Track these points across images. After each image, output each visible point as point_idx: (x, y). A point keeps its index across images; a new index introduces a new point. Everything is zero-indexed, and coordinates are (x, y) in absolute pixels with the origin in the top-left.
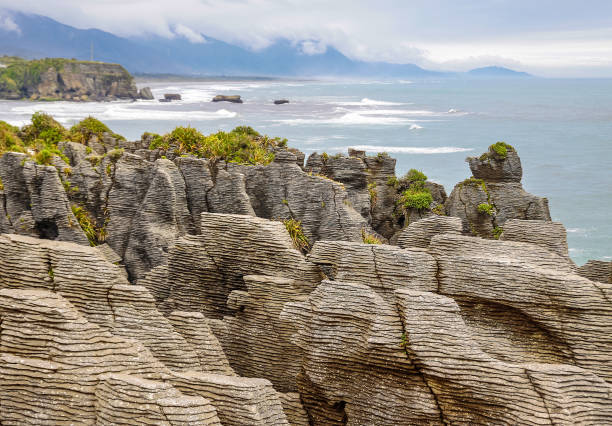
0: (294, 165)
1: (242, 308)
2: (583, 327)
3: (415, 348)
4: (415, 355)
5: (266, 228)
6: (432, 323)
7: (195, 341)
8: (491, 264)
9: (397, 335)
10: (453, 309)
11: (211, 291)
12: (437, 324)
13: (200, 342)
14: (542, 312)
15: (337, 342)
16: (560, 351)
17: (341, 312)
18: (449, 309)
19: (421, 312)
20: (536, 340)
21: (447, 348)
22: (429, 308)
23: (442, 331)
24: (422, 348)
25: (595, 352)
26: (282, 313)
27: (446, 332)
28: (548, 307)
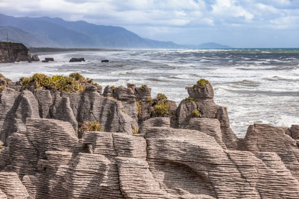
0: (96, 92)
1: (45, 168)
2: (218, 174)
3: (124, 188)
4: (124, 192)
5: (60, 125)
6: (134, 174)
7: (11, 188)
8: (174, 142)
9: (116, 182)
10: (145, 167)
11: (31, 160)
12: (136, 175)
13: (13, 189)
14: (198, 167)
15: (86, 186)
16: (208, 187)
17: (88, 170)
18: (143, 167)
19: (128, 169)
20: (196, 181)
21: (142, 188)
22: (132, 166)
23: (138, 179)
24: (127, 188)
25: (225, 187)
26: (58, 172)
27: (141, 179)
28: (201, 164)
